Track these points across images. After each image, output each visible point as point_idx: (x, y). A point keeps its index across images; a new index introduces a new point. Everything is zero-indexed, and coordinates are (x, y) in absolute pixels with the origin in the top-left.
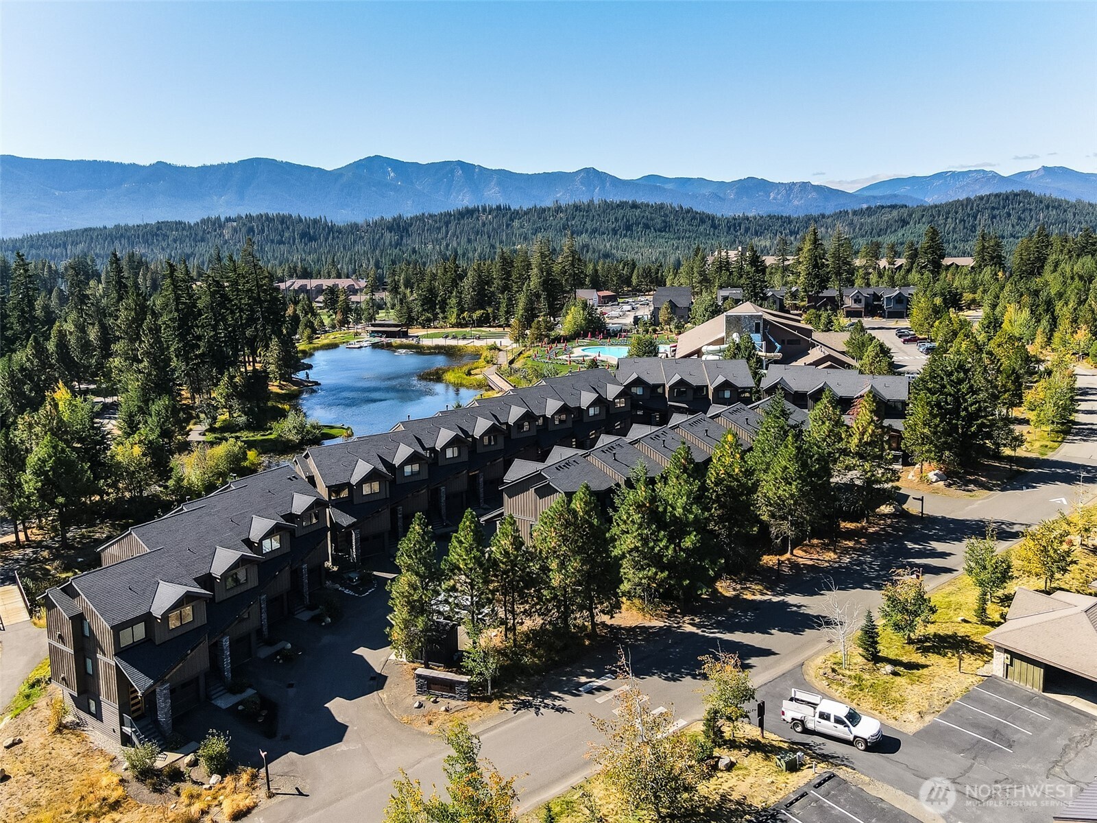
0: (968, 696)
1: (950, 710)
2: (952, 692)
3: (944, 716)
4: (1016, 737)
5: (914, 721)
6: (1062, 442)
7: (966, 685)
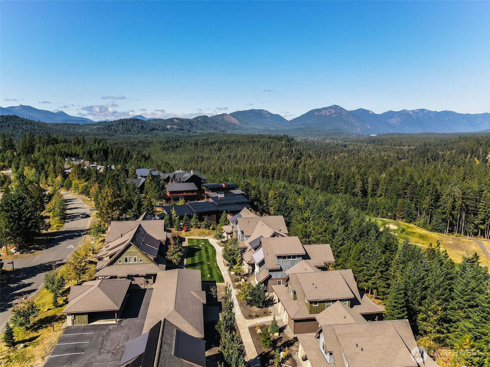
0: (61, 340)
1: (55, 350)
2: (53, 342)
3: (53, 353)
4: (84, 347)
5: (40, 362)
6: (64, 223)
7: (58, 336)
